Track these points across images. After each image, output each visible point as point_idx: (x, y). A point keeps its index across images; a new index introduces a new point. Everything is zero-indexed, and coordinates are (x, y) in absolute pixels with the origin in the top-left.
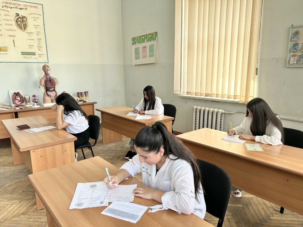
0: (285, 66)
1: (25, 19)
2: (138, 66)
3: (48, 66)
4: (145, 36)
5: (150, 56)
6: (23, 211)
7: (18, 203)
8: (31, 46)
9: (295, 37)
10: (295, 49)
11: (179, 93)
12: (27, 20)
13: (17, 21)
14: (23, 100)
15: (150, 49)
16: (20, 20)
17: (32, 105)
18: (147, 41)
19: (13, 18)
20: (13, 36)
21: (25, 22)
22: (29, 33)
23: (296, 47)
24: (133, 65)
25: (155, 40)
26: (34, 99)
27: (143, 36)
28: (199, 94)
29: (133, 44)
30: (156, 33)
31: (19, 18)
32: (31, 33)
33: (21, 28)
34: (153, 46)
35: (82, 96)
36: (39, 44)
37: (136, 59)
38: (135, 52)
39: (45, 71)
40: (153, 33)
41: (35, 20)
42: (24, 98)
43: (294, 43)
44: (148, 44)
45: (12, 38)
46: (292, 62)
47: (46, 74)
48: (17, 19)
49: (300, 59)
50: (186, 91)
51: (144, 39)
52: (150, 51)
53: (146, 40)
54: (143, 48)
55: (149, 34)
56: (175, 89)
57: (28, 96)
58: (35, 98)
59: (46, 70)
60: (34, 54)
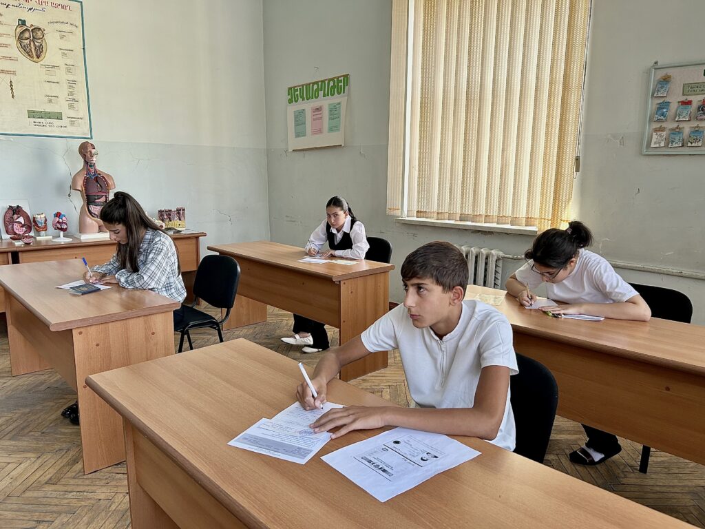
0: (641, 153)
1: (39, 34)
2: (302, 153)
3: (92, 145)
4: (320, 83)
5: (331, 129)
6: (49, 476)
7: (33, 460)
8: (51, 99)
9: (662, 87)
10: (663, 114)
11: (400, 214)
12: (45, 37)
13: (20, 38)
14: (31, 224)
15: (331, 114)
16: (27, 35)
17: (51, 237)
18: (324, 96)
19: (11, 29)
20: (8, 72)
21: (40, 41)
22: (48, 66)
23: (665, 110)
24: (290, 150)
25: (344, 92)
26: (58, 222)
27: (314, 83)
28: (447, 216)
29: (290, 101)
30: (346, 76)
31: (27, 30)
32: (53, 67)
33: (29, 54)
34: (337, 106)
35: (170, 218)
36: (71, 94)
38: (296, 121)
39: (84, 156)
40: (338, 78)
41: (62, 37)
42: (32, 220)
43: (661, 101)
44: (325, 102)
45: (8, 78)
46: (655, 143)
47: (88, 164)
48: (22, 33)
49: (672, 136)
50: (415, 209)
51: (317, 90)
52: (330, 119)
53: (321, 93)
54: (314, 112)
55: (330, 80)
56: (389, 206)
57: (43, 216)
58: (61, 220)
59: (88, 155)
60: (59, 116)
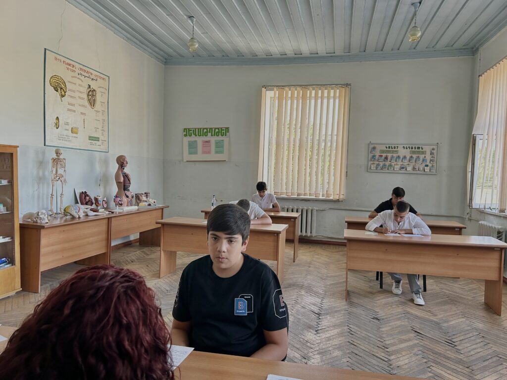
0: (368, 171)
1: (95, 93)
2: (193, 163)
4: (208, 129)
5: (217, 152)
8: (96, 130)
9: (373, 150)
10: (374, 159)
12: (97, 95)
13: (88, 95)
15: (216, 145)
16: (90, 93)
18: (212, 135)
19: (85, 90)
20: (83, 114)
21: (95, 97)
22: (97, 111)
24: (185, 160)
25: (225, 135)
27: (204, 129)
30: (227, 128)
31: (91, 90)
33: (91, 104)
34: (221, 142)
36: (103, 127)
37: (190, 153)
38: (190, 146)
39: (122, 163)
40: (221, 128)
41: (102, 95)
43: (373, 154)
45: (83, 116)
46: (372, 168)
47: (122, 167)
48: (89, 92)
51: (207, 132)
52: (216, 147)
53: (209, 134)
54: (204, 143)
55: (216, 128)
60: (98, 139)
